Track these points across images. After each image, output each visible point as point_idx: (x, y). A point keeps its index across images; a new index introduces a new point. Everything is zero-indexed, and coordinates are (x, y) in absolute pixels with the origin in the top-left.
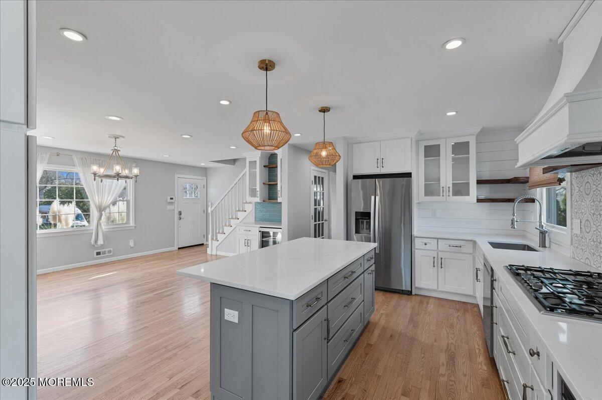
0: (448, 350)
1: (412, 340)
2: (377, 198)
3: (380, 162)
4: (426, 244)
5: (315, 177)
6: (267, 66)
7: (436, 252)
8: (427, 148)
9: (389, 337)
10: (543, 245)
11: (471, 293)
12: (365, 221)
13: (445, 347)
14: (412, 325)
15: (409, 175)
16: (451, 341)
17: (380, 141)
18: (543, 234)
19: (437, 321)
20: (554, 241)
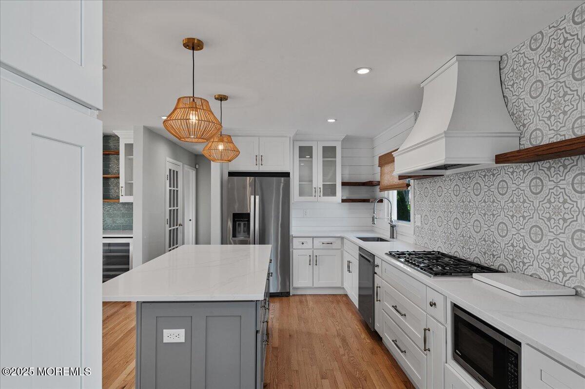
0: (339, 335)
1: (309, 334)
2: (257, 197)
3: (259, 159)
4: (303, 244)
5: (170, 170)
6: (193, 45)
7: (311, 250)
8: (301, 149)
9: (288, 337)
10: (392, 236)
11: (340, 285)
12: (242, 224)
13: (336, 333)
14: (303, 322)
15: (287, 175)
16: (338, 328)
17: (259, 136)
18: (393, 227)
19: (321, 314)
20: (401, 233)
